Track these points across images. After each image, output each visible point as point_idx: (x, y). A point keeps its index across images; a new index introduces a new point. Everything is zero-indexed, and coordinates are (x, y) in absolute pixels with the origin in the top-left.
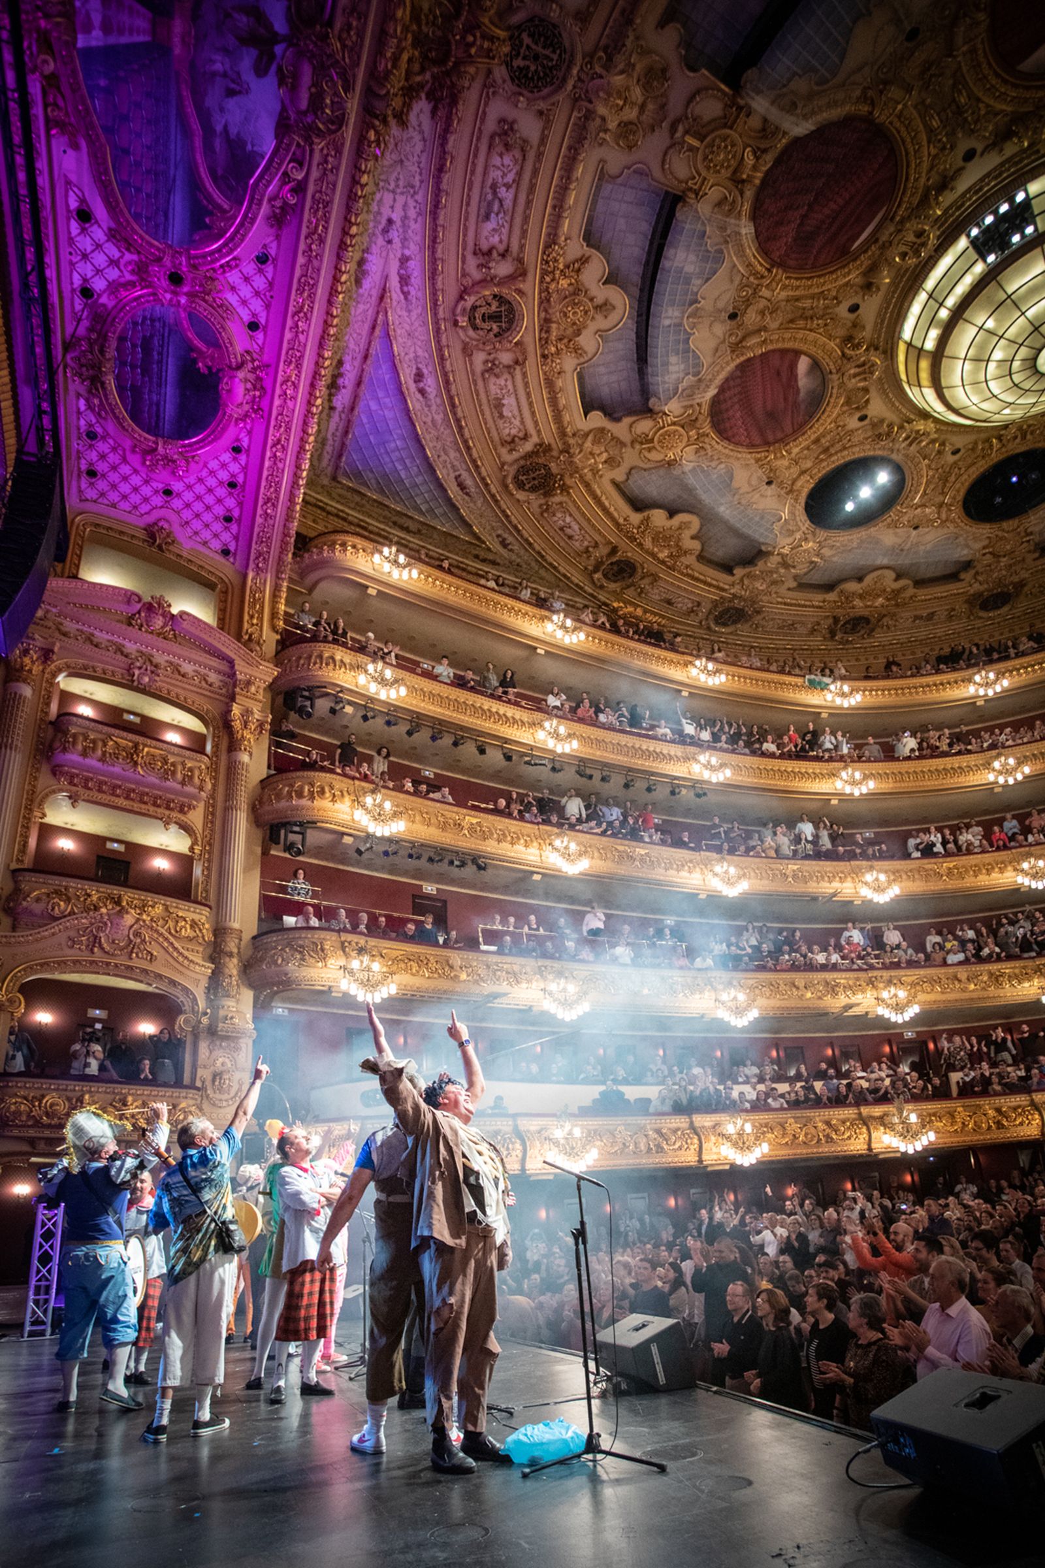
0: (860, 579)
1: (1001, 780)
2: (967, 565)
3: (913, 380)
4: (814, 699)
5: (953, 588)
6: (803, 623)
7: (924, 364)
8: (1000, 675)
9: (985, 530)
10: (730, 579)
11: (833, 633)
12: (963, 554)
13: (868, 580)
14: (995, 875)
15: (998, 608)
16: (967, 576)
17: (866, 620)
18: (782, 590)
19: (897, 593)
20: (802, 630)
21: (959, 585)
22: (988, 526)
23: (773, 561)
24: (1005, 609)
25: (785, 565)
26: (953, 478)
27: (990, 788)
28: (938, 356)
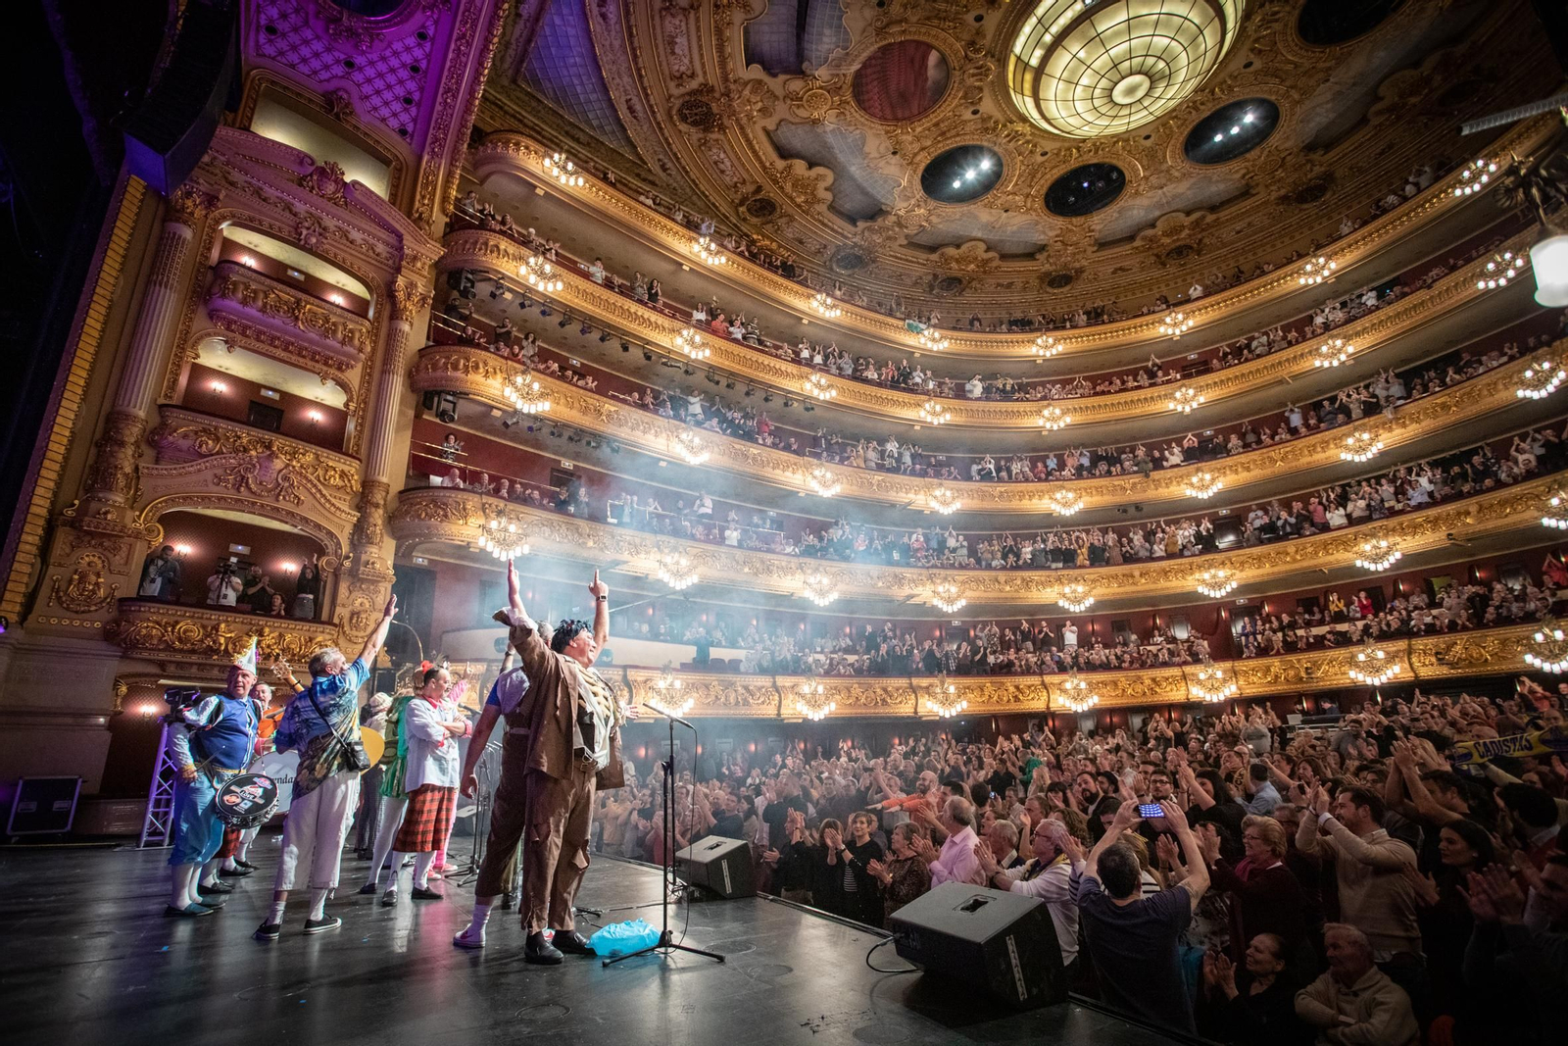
0: (958, 246)
1: (1048, 426)
2: (1042, 248)
3: (1018, 89)
4: (910, 340)
5: (1029, 265)
6: (909, 275)
7: (1028, 77)
8: (1057, 341)
9: (1059, 222)
10: (852, 229)
11: (931, 288)
12: (1039, 238)
13: (964, 248)
14: (1035, 501)
15: (1061, 286)
16: (1041, 257)
17: (959, 281)
18: (895, 245)
19: (986, 262)
20: (908, 282)
21: (1034, 263)
22: (1061, 219)
23: (893, 218)
24: (1067, 288)
25: (899, 224)
26: (1039, 175)
27: (1038, 431)
28: (1039, 72)
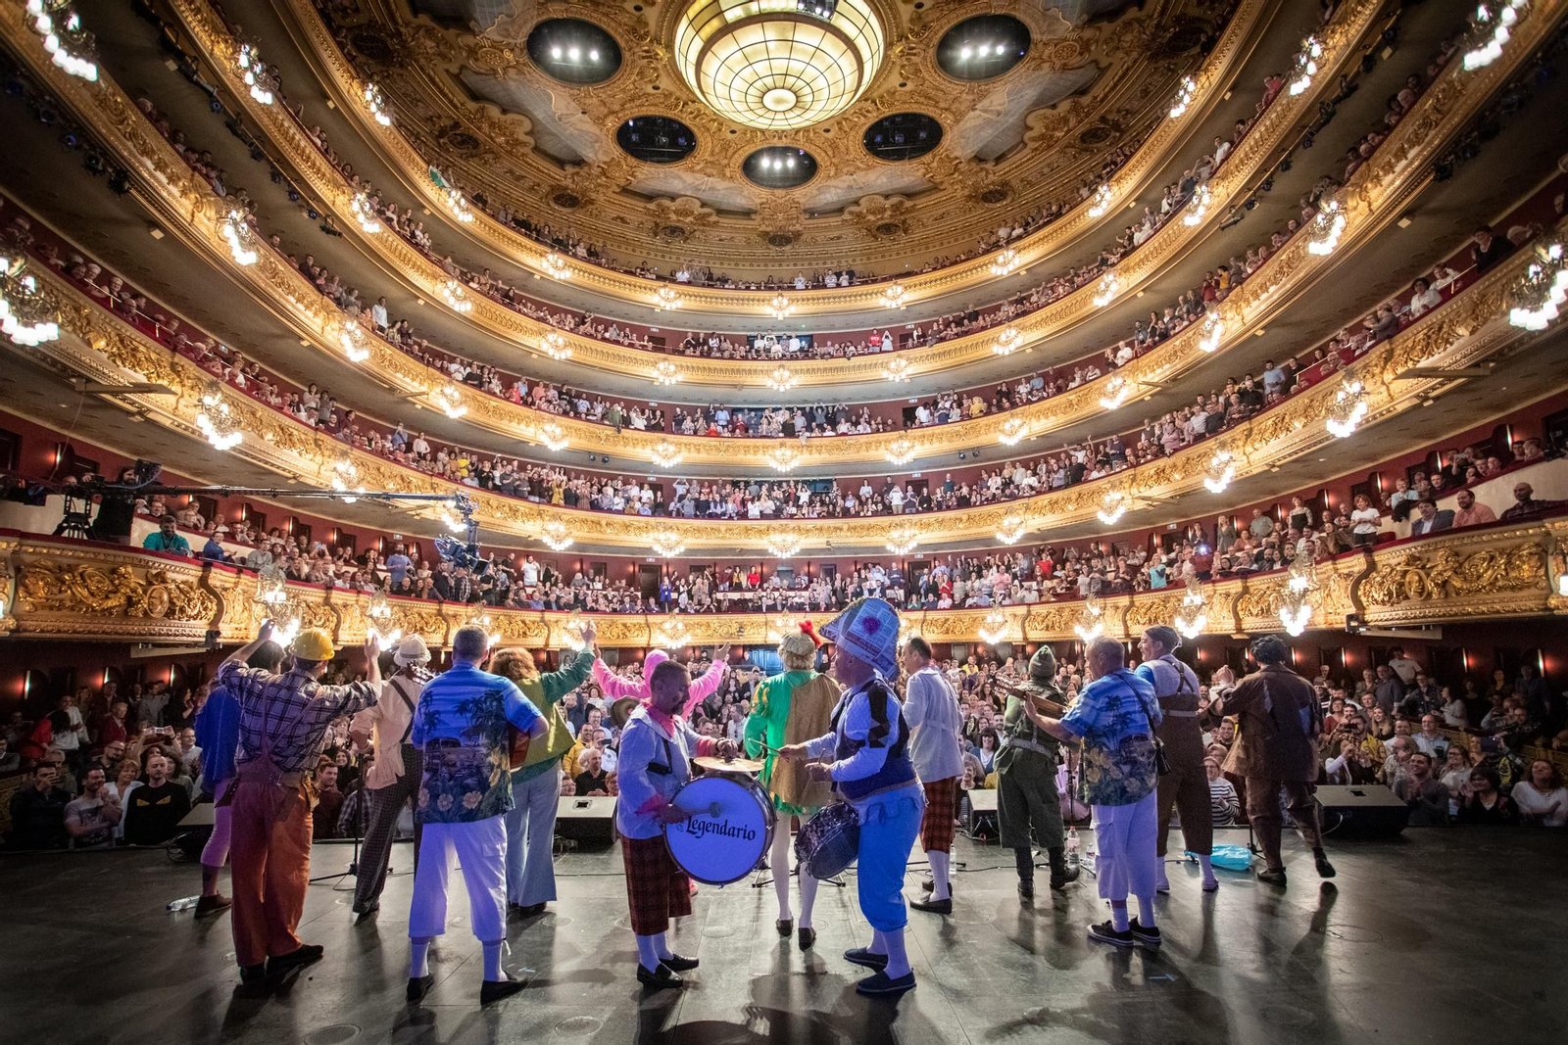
0: (504, 111)
2: (579, 162)
3: (698, 23)
4: (429, 190)
5: (554, 170)
6: (427, 106)
7: (715, 24)
9: (616, 151)
10: (409, 16)
11: (442, 133)
12: (588, 154)
13: (510, 117)
15: (564, 206)
16: (570, 169)
17: (476, 143)
18: (442, 66)
19: (518, 143)
20: (421, 111)
21: (559, 171)
22: (620, 150)
23: (469, 40)
24: (569, 210)
25: (472, 52)
26: (638, 102)
28: (728, 29)
